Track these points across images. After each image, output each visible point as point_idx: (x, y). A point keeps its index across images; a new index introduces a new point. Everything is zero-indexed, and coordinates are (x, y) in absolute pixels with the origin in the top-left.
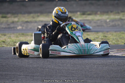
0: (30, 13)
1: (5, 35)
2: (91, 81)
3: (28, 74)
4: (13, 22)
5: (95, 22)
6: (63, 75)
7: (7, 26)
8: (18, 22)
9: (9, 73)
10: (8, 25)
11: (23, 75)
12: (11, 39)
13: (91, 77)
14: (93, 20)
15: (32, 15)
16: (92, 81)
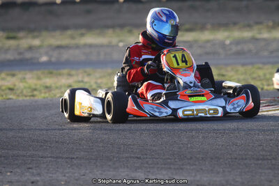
0: (65, 28)
1: (13, 75)
2: (192, 168)
3: (61, 155)
4: (30, 48)
5: (201, 47)
6: (132, 155)
7: (17, 57)
8: (39, 47)
9: (21, 153)
10: (20, 54)
11: (51, 157)
12: (26, 82)
13: (191, 158)
14: (196, 41)
15: (69, 32)
16: (194, 167)
